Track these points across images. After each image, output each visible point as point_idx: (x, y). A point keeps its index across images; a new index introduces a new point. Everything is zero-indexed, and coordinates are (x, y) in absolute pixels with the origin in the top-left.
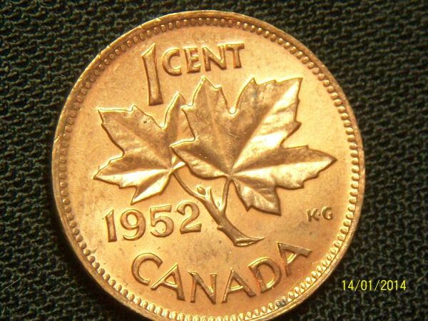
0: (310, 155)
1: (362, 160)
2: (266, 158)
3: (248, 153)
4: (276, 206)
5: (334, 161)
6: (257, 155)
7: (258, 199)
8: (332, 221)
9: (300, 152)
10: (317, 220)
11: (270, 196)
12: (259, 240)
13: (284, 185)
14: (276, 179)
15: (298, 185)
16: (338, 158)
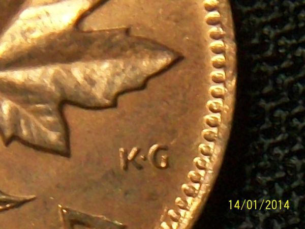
0: (132, 46)
1: (232, 59)
2: (46, 48)
3: (13, 38)
4: (60, 139)
5: (178, 59)
6: (29, 41)
7: (28, 124)
8: (168, 171)
9: (114, 40)
10: (140, 168)
11: (49, 118)
12: (25, 202)
13: (80, 101)
14: (62, 89)
15: (107, 102)
16: (185, 53)
